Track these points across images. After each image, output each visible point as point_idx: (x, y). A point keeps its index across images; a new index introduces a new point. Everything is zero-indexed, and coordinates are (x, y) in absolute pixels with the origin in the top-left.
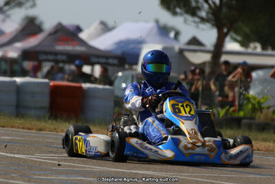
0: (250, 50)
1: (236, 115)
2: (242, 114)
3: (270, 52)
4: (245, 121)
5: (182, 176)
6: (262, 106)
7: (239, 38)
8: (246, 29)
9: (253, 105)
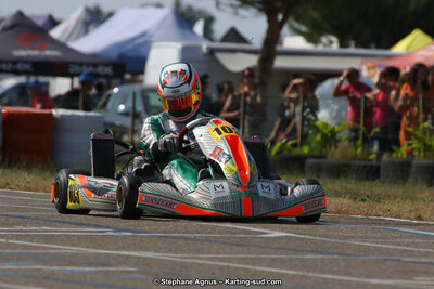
0: (320, 48)
1: (297, 151)
2: (306, 150)
3: (352, 50)
4: (310, 161)
5: (199, 258)
6: (339, 136)
7: (303, 29)
8: (315, 15)
9: (324, 136)
